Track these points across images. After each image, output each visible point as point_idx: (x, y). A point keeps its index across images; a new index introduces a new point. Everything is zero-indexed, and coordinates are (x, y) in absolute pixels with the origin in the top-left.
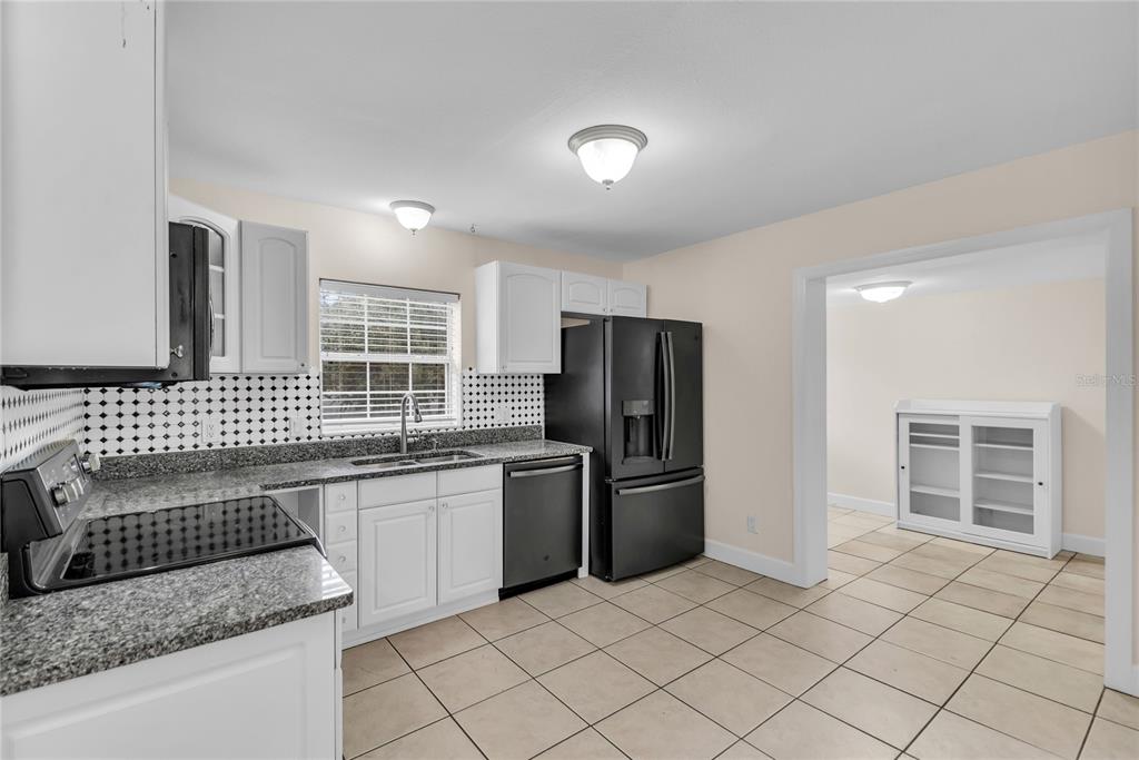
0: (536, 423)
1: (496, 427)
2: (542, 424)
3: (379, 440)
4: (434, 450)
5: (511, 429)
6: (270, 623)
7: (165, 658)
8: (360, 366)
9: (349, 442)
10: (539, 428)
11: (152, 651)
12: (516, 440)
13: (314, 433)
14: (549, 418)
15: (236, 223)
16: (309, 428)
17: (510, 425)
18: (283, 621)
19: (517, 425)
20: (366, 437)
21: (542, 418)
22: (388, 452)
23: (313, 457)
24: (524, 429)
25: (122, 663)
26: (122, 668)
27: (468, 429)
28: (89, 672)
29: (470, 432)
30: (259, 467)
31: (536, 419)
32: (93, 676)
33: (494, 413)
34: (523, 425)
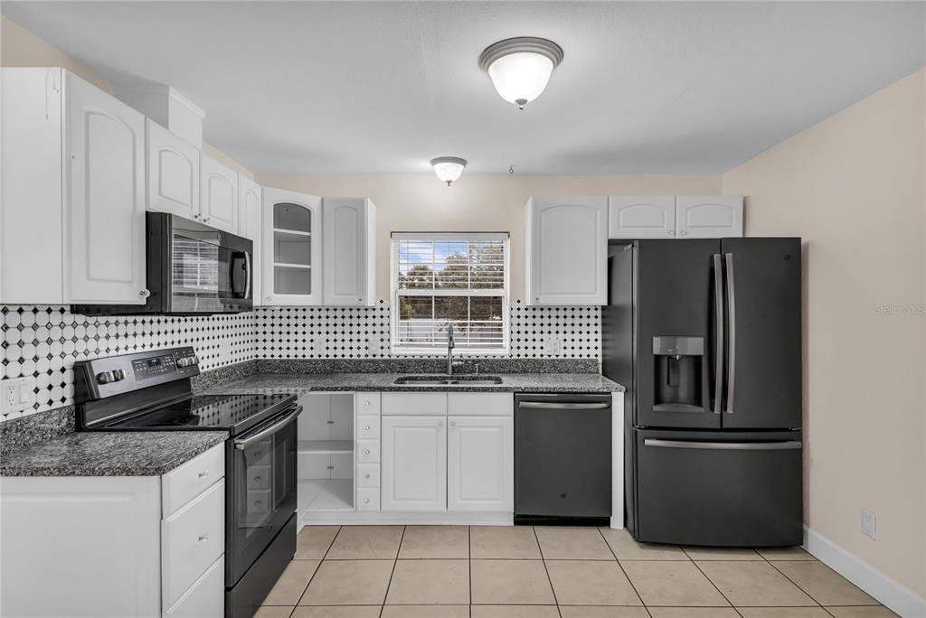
0: (592, 357)
1: (545, 357)
2: (600, 359)
3: (432, 361)
4: (476, 374)
5: (561, 361)
6: (107, 473)
7: (51, 479)
8: (427, 300)
9: (409, 361)
10: (595, 362)
11: (45, 472)
12: (567, 372)
13: (385, 352)
14: (608, 352)
15: (320, 199)
16: (382, 348)
17: (561, 357)
18: (114, 474)
19: (569, 357)
20: (424, 358)
21: (599, 352)
22: (440, 372)
23: (383, 371)
24: (577, 362)
25: (32, 474)
26: (31, 477)
27: (515, 357)
28: (18, 475)
29: (516, 361)
30: (347, 375)
31: (592, 352)
32: (19, 478)
33: (543, 344)
34: (577, 357)
